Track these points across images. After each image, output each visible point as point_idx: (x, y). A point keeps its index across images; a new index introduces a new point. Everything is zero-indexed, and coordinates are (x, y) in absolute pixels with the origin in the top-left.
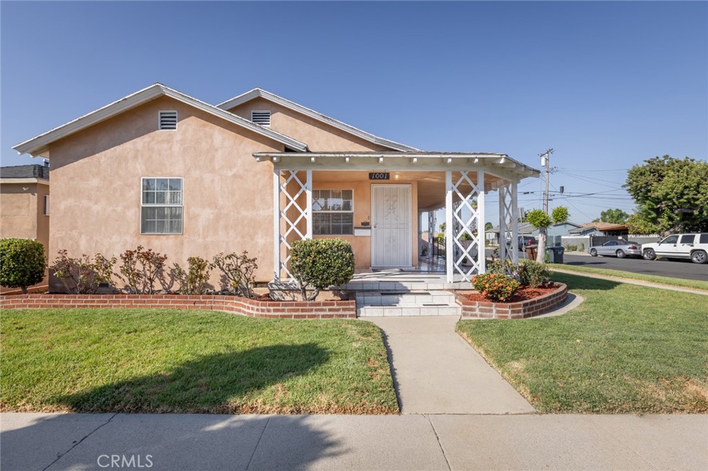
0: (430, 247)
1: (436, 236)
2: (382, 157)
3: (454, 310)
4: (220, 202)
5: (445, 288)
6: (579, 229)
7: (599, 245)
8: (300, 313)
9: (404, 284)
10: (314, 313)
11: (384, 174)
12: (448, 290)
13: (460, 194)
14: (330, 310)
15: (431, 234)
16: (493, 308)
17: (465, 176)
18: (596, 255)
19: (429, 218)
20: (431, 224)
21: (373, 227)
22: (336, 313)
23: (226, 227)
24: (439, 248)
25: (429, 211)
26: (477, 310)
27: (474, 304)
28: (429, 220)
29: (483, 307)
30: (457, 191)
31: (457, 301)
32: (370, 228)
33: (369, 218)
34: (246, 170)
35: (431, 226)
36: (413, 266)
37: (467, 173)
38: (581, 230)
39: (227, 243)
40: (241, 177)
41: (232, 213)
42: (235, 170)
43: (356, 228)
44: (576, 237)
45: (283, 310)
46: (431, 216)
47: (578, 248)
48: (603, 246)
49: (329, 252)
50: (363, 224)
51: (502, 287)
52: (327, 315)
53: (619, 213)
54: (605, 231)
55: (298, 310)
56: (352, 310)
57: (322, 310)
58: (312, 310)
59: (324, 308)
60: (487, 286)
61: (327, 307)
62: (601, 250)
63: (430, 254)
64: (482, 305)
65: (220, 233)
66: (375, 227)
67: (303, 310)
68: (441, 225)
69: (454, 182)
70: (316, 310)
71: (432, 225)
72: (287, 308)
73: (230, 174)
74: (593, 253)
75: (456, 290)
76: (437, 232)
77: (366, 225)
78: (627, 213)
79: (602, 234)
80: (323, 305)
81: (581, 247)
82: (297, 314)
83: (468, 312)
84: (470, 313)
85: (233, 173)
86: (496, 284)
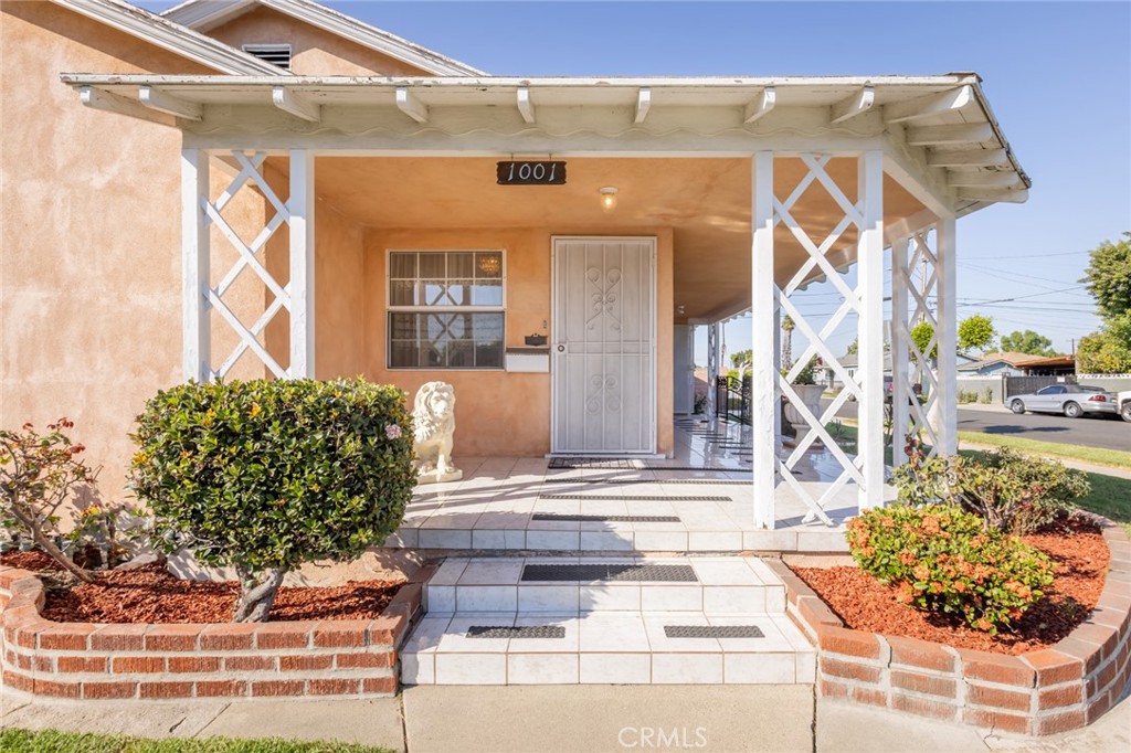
0: (711, 395)
1: (722, 374)
2: (526, 86)
3: (787, 665)
4: (70, 266)
5: (748, 546)
6: (975, 364)
7: (1026, 392)
8: (168, 677)
9: (622, 530)
10: (222, 676)
11: (548, 165)
12: (756, 554)
13: (798, 233)
14: (288, 664)
15: (713, 369)
16: (957, 675)
17: (817, 172)
18: (1023, 412)
19: (710, 338)
20: (714, 349)
21: (554, 349)
22: (314, 675)
23: (87, 342)
24: (730, 397)
25: (708, 323)
26: (886, 676)
27: (870, 651)
28: (710, 342)
29: (911, 669)
30: (789, 221)
31: (794, 609)
32: (547, 351)
33: (546, 324)
34: (145, 170)
35: (714, 354)
36: (659, 451)
37: (825, 160)
38: (979, 365)
39: (90, 390)
40: (131, 192)
41: (104, 301)
42: (113, 171)
43: (512, 351)
44: (971, 378)
45: (99, 665)
46: (713, 333)
47: (980, 398)
48: (1036, 394)
49: (274, 433)
50: (529, 340)
51: (987, 581)
52: (276, 684)
53: (1032, 338)
54: (1027, 368)
55: (157, 665)
56: (378, 661)
57: (259, 664)
58: (213, 665)
59: (265, 654)
60: (922, 571)
61: (277, 654)
62: (1032, 401)
63: (710, 411)
64: (907, 658)
65: (68, 359)
66: (561, 349)
67: (177, 666)
68: (733, 355)
69: (781, 194)
70: (234, 664)
71: (714, 351)
72: (116, 655)
73: (98, 181)
74: (1017, 408)
75: (783, 552)
76: (726, 368)
77: (537, 344)
78: (1047, 338)
79: (1022, 374)
80: (260, 646)
81: (985, 397)
82: (154, 678)
83: (842, 681)
84: (852, 684)
85: (108, 177)
86: (963, 567)
